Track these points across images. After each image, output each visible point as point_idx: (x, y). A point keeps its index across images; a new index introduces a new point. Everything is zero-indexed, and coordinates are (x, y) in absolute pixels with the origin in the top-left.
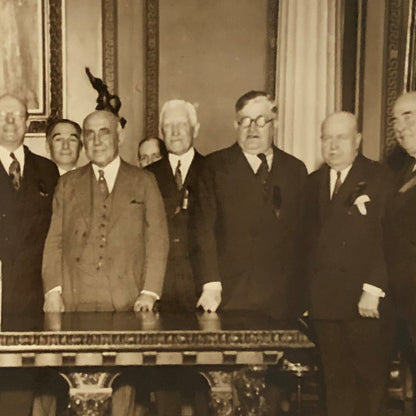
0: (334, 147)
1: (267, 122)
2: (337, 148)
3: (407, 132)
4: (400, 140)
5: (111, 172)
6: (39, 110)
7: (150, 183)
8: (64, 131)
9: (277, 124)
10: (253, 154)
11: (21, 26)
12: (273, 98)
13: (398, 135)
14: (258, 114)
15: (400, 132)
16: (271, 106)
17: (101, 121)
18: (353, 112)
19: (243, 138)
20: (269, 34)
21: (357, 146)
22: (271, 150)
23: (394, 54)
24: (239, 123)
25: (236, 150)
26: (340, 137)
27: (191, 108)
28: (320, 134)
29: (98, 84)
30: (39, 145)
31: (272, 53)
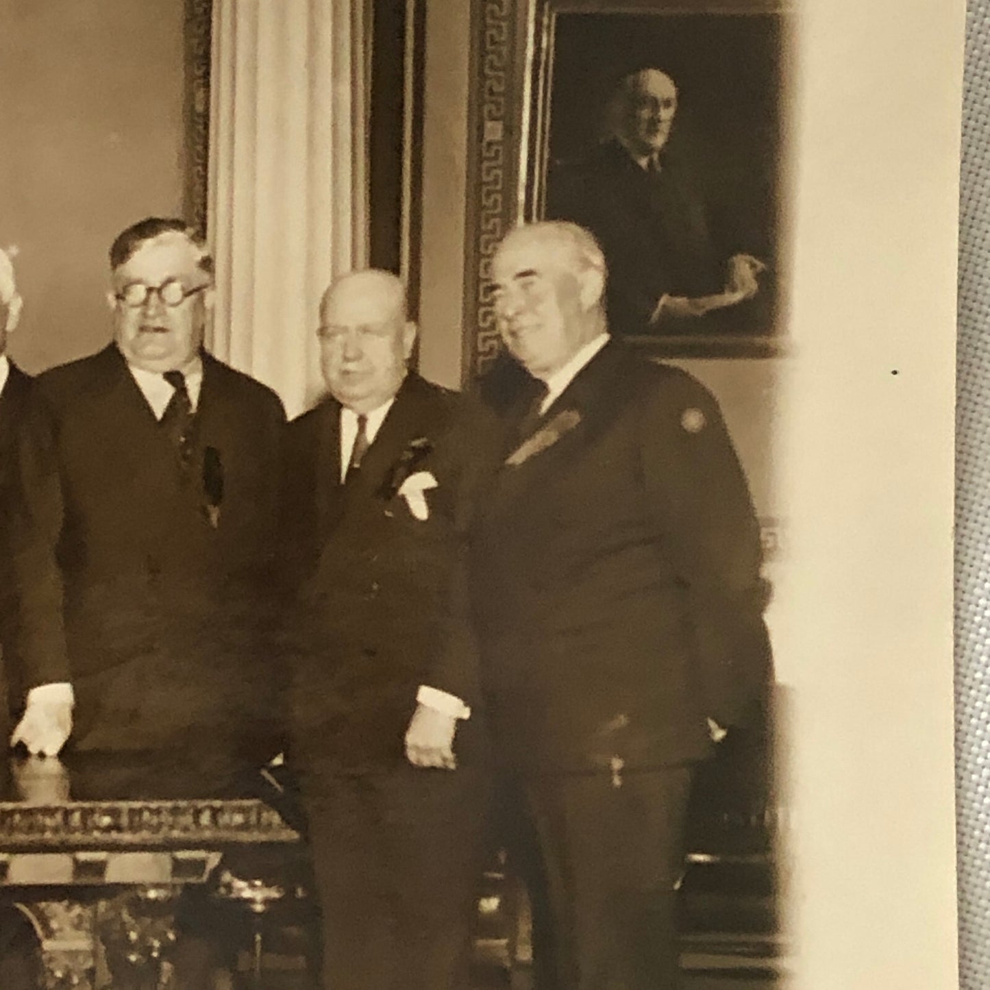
0: (350, 354)
1: (187, 294)
2: (359, 357)
3: (525, 321)
4: (508, 340)
9: (212, 298)
10: (154, 372)
12: (200, 236)
13: (503, 326)
14: (166, 274)
15: (509, 320)
16: (199, 254)
18: (396, 271)
19: (129, 332)
21: (407, 355)
22: (197, 363)
23: (494, 130)
24: (119, 297)
25: (111, 362)
26: (365, 330)
28: (317, 324)
31: (199, 125)
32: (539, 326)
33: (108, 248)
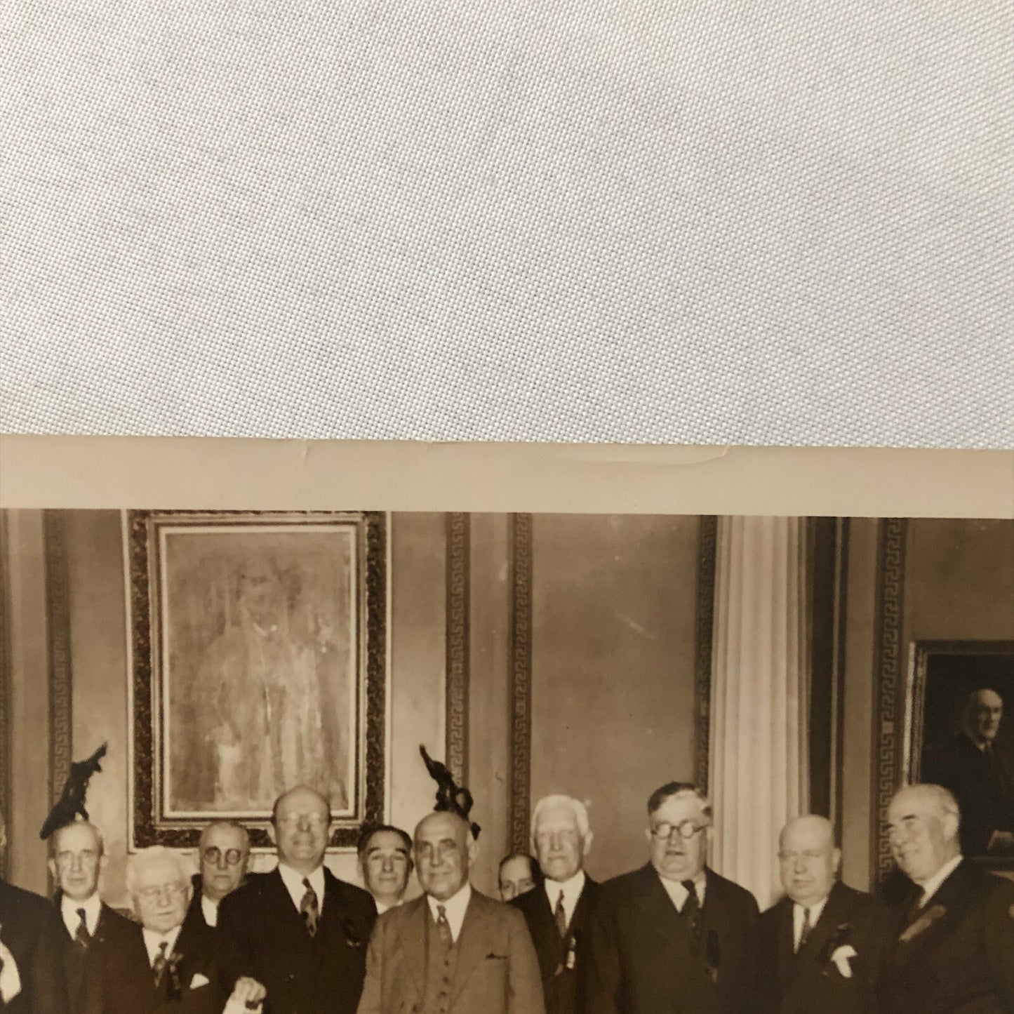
0: (799, 869)
1: (696, 830)
2: (805, 871)
3: (909, 848)
4: (899, 860)
5: (456, 910)
6: (347, 812)
7: (516, 924)
8: (385, 844)
9: (712, 833)
10: (675, 880)
11: (324, 682)
12: (704, 793)
13: (895, 851)
14: (684, 817)
15: (899, 847)
16: (702, 805)
17: (441, 829)
19: (659, 855)
20: (697, 693)
21: (835, 869)
22: (702, 875)
23: (888, 728)
24: (654, 832)
25: (649, 875)
26: (808, 853)
27: (580, 809)
28: (777, 850)
29: (438, 771)
30: (346, 866)
31: (702, 725)
32: (916, 851)
33: (646, 800)
